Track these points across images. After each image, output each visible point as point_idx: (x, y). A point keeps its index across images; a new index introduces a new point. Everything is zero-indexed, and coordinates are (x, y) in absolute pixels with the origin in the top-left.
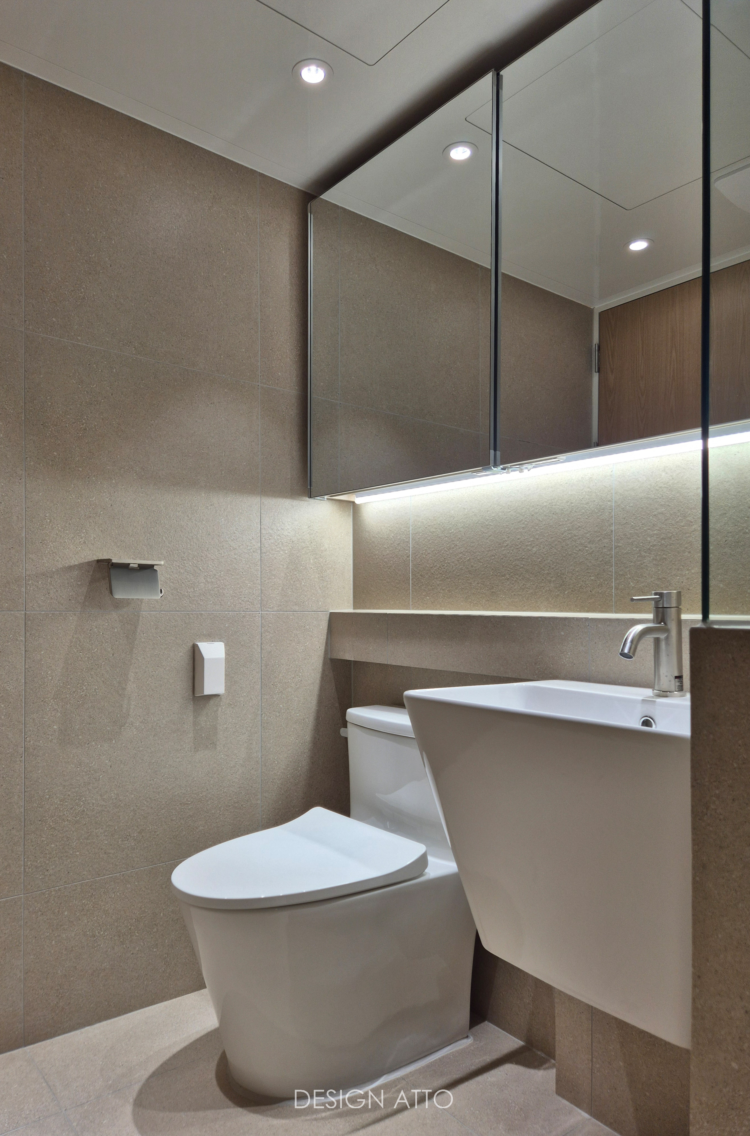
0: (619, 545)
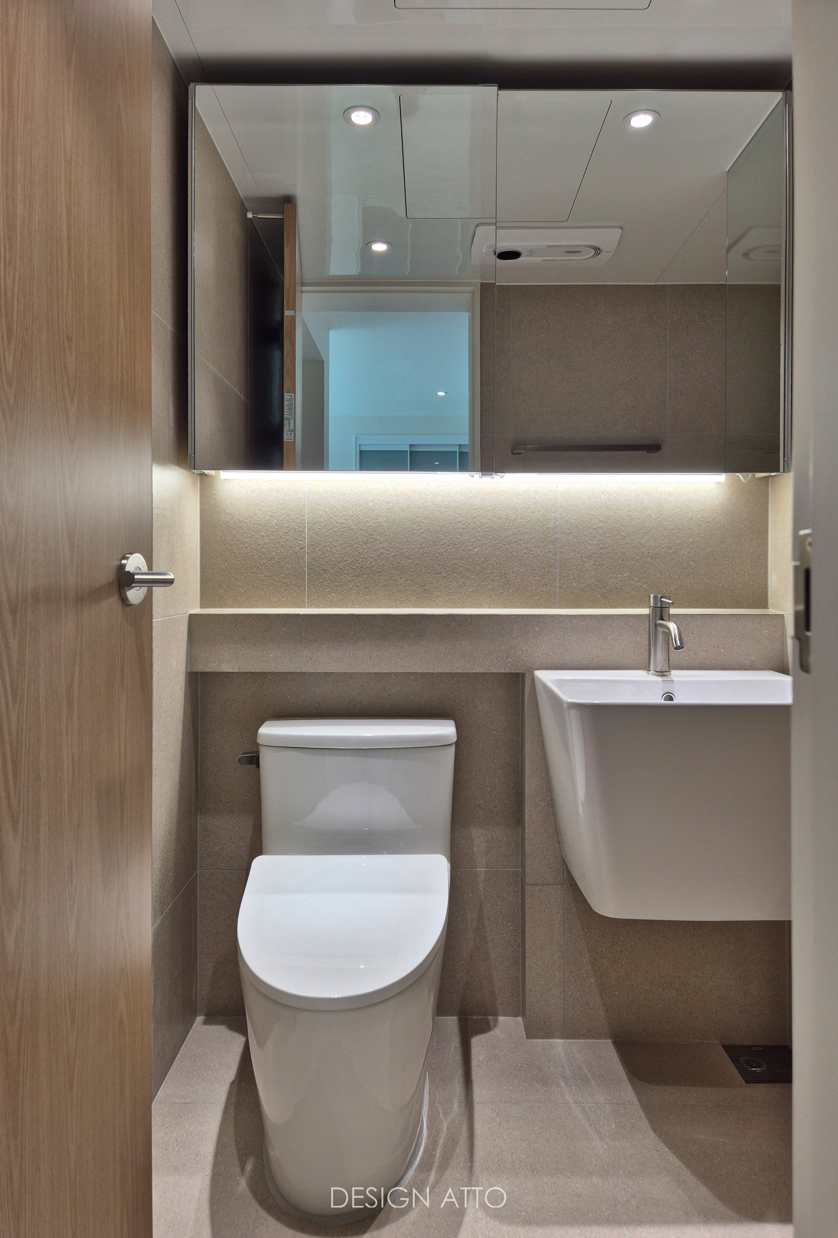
0: (563, 551)
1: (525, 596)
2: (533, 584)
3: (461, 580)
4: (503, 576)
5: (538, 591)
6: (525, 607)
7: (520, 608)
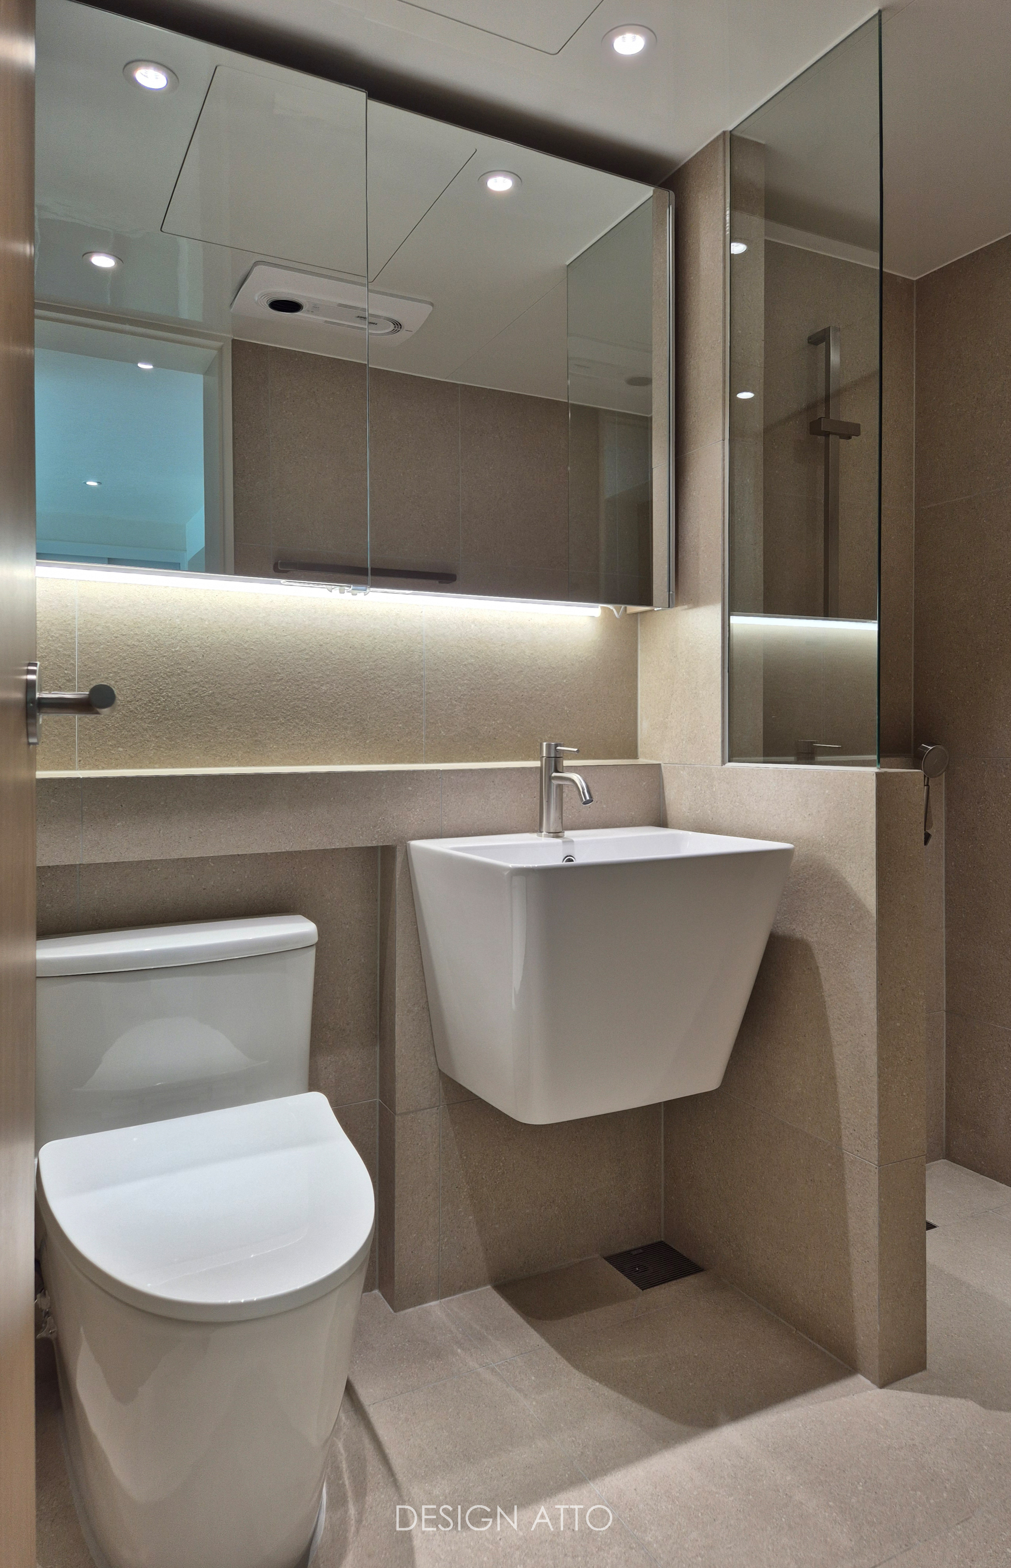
1: (386, 749)
2: (394, 732)
3: (304, 729)
4: (358, 722)
5: (401, 741)
6: (385, 763)
7: (379, 764)
